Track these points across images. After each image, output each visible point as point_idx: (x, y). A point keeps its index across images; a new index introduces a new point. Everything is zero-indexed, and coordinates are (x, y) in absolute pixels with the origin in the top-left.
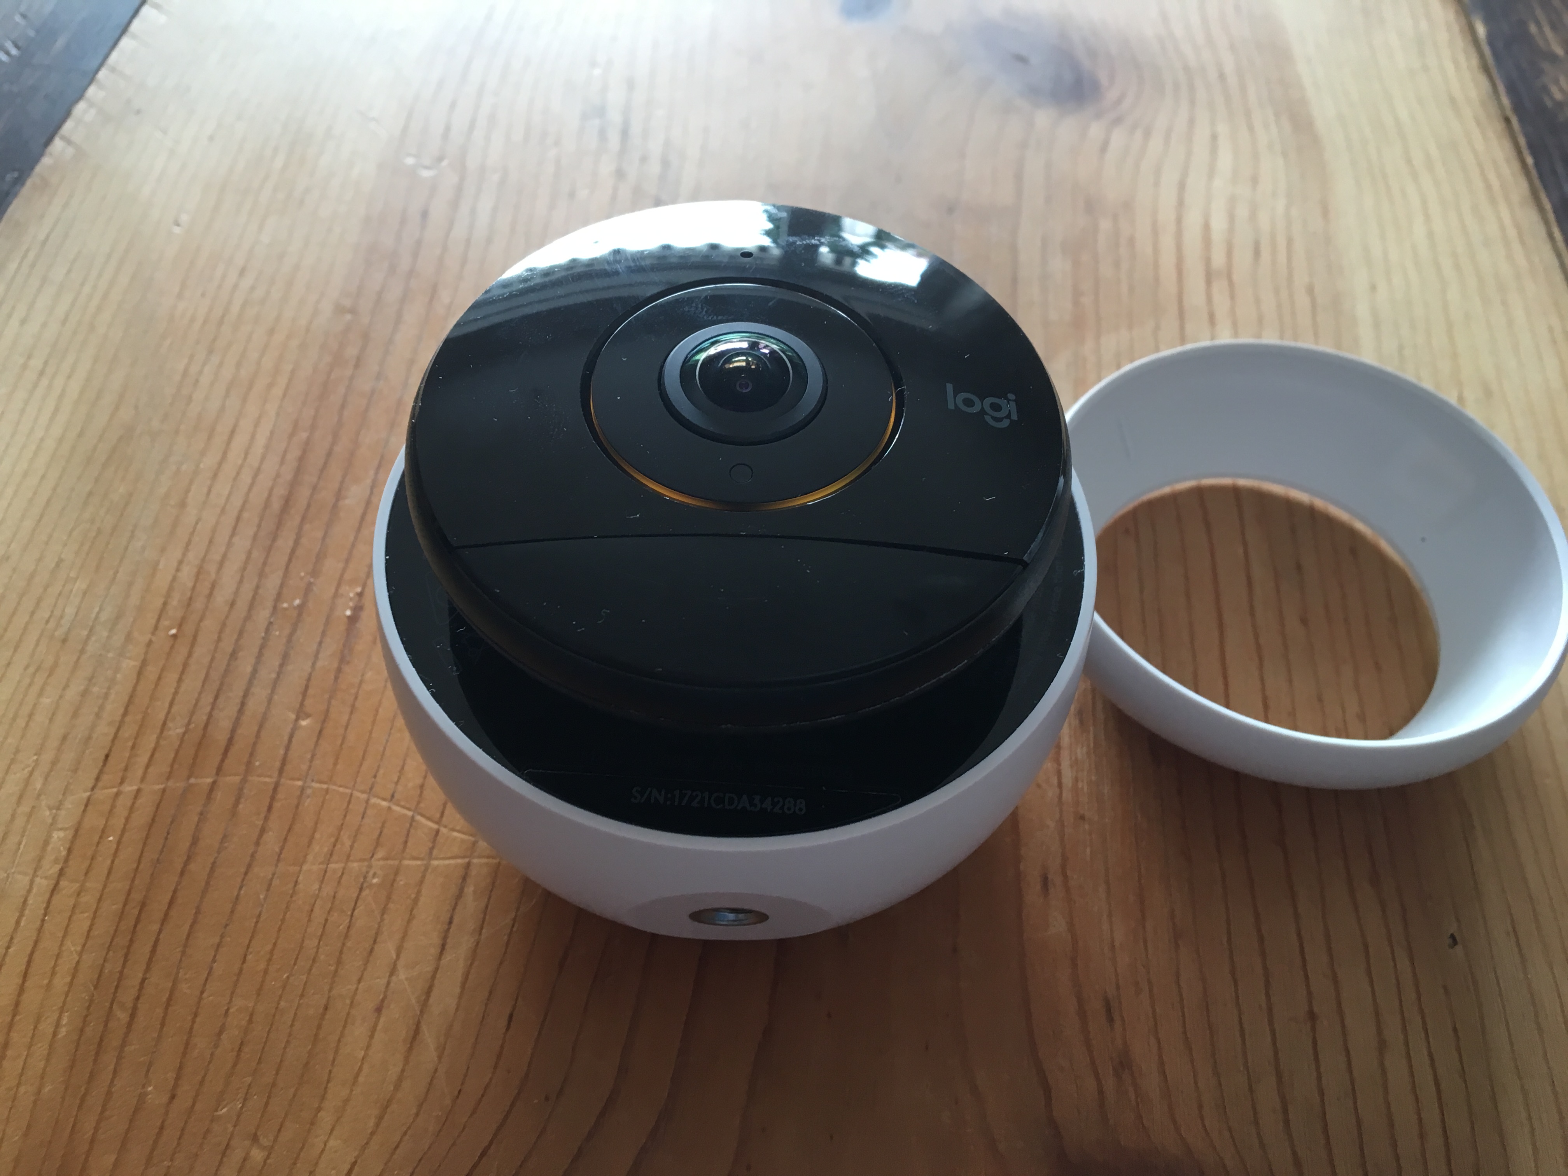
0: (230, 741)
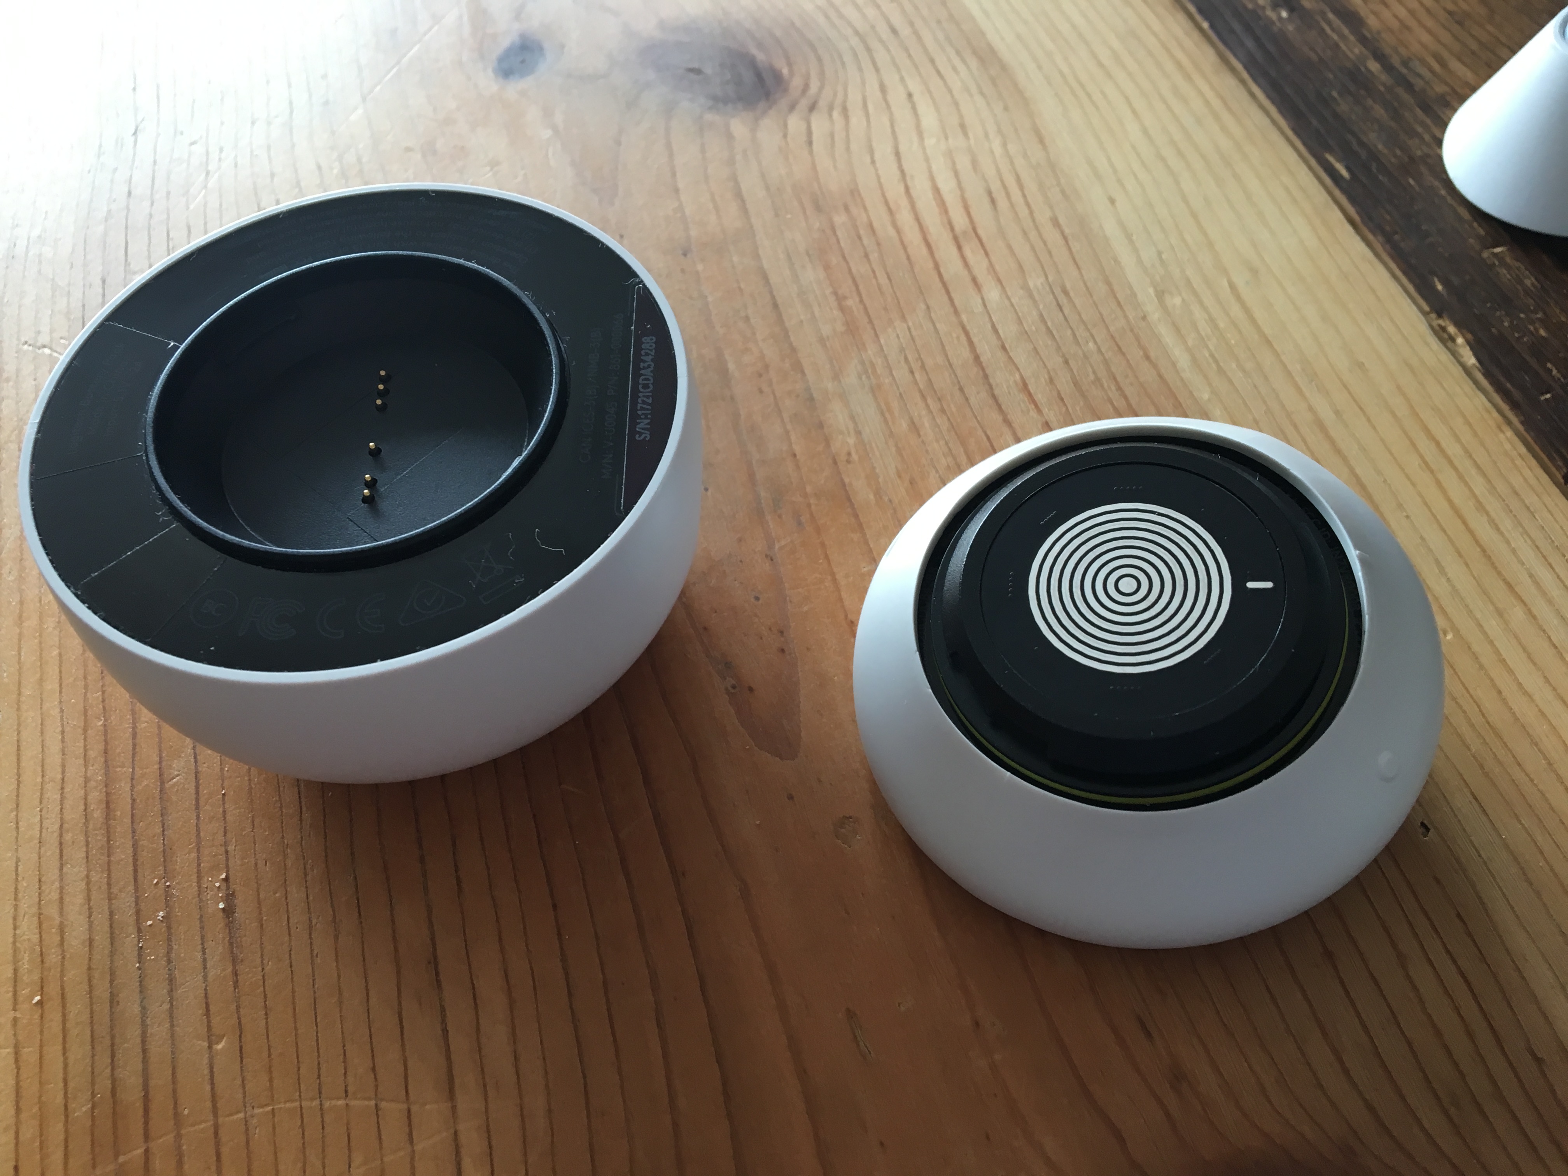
0: (146, 1099)
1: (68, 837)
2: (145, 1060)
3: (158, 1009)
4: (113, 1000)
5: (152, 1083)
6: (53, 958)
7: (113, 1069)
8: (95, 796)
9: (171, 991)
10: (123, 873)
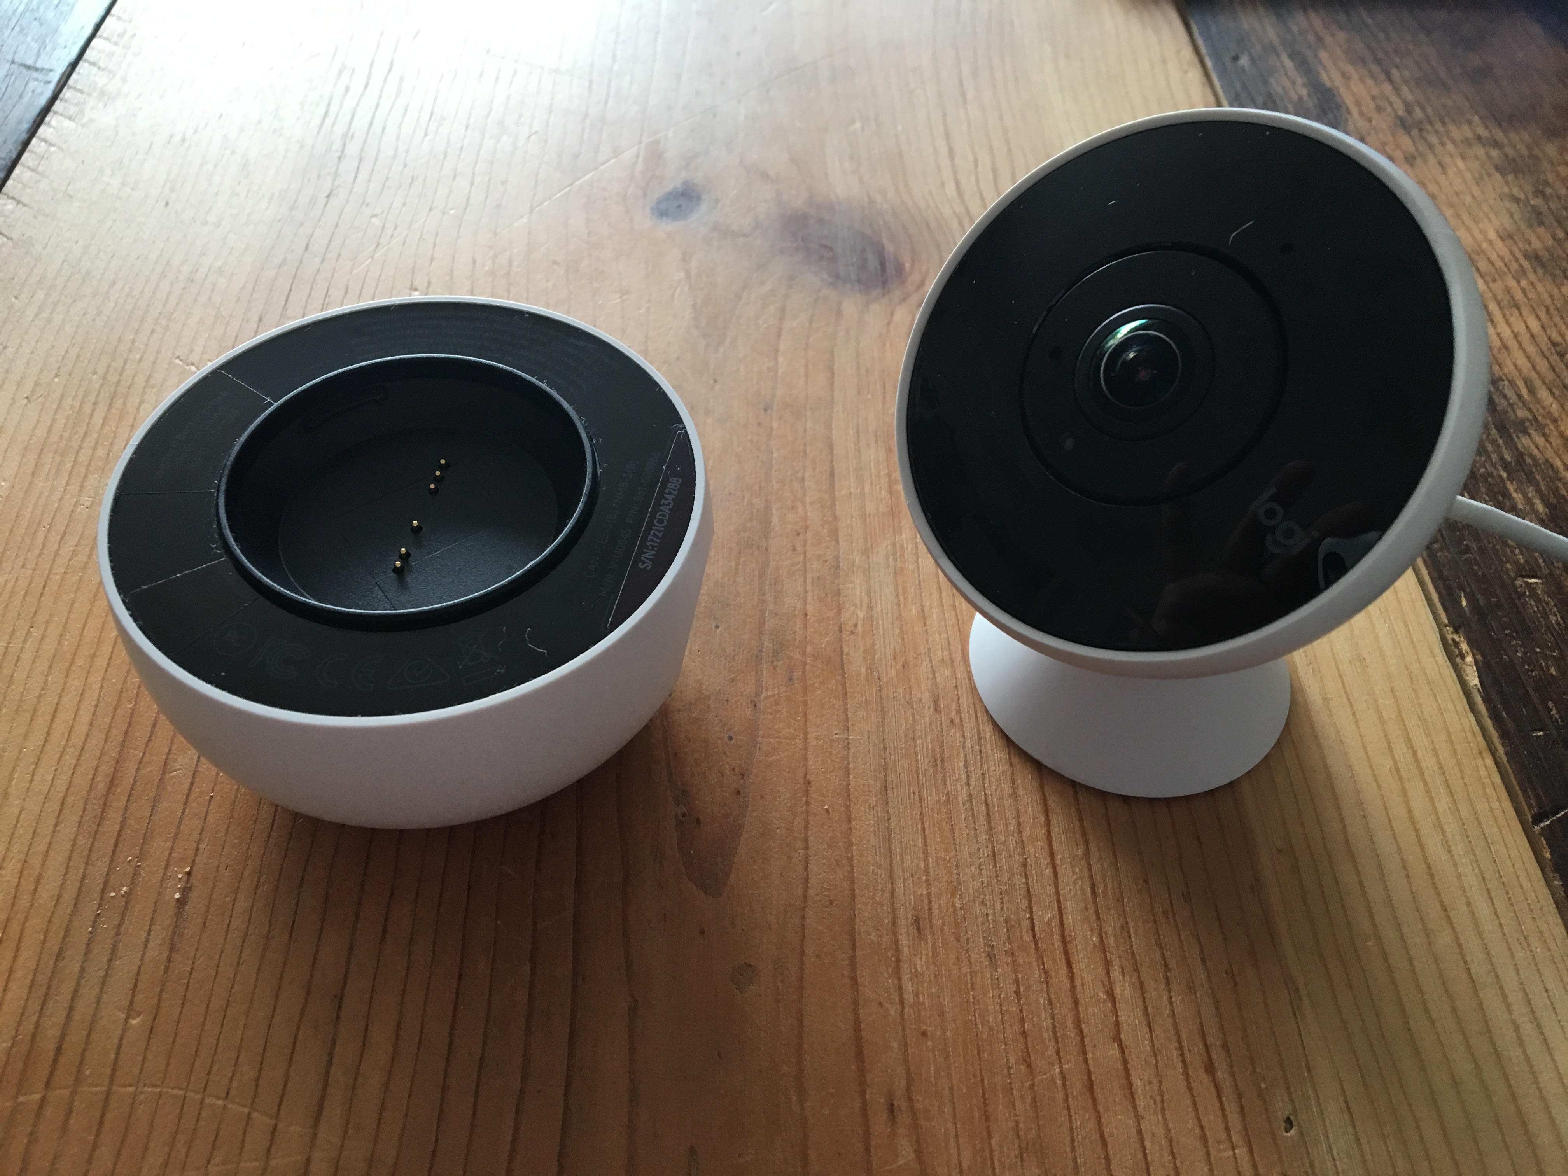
0: (59, 1050)
1: (70, 800)
2: (69, 1017)
3: (95, 972)
4: (60, 955)
5: (68, 1038)
6: (24, 902)
7: (40, 1017)
8: (106, 769)
9: (110, 961)
10: (106, 844)
